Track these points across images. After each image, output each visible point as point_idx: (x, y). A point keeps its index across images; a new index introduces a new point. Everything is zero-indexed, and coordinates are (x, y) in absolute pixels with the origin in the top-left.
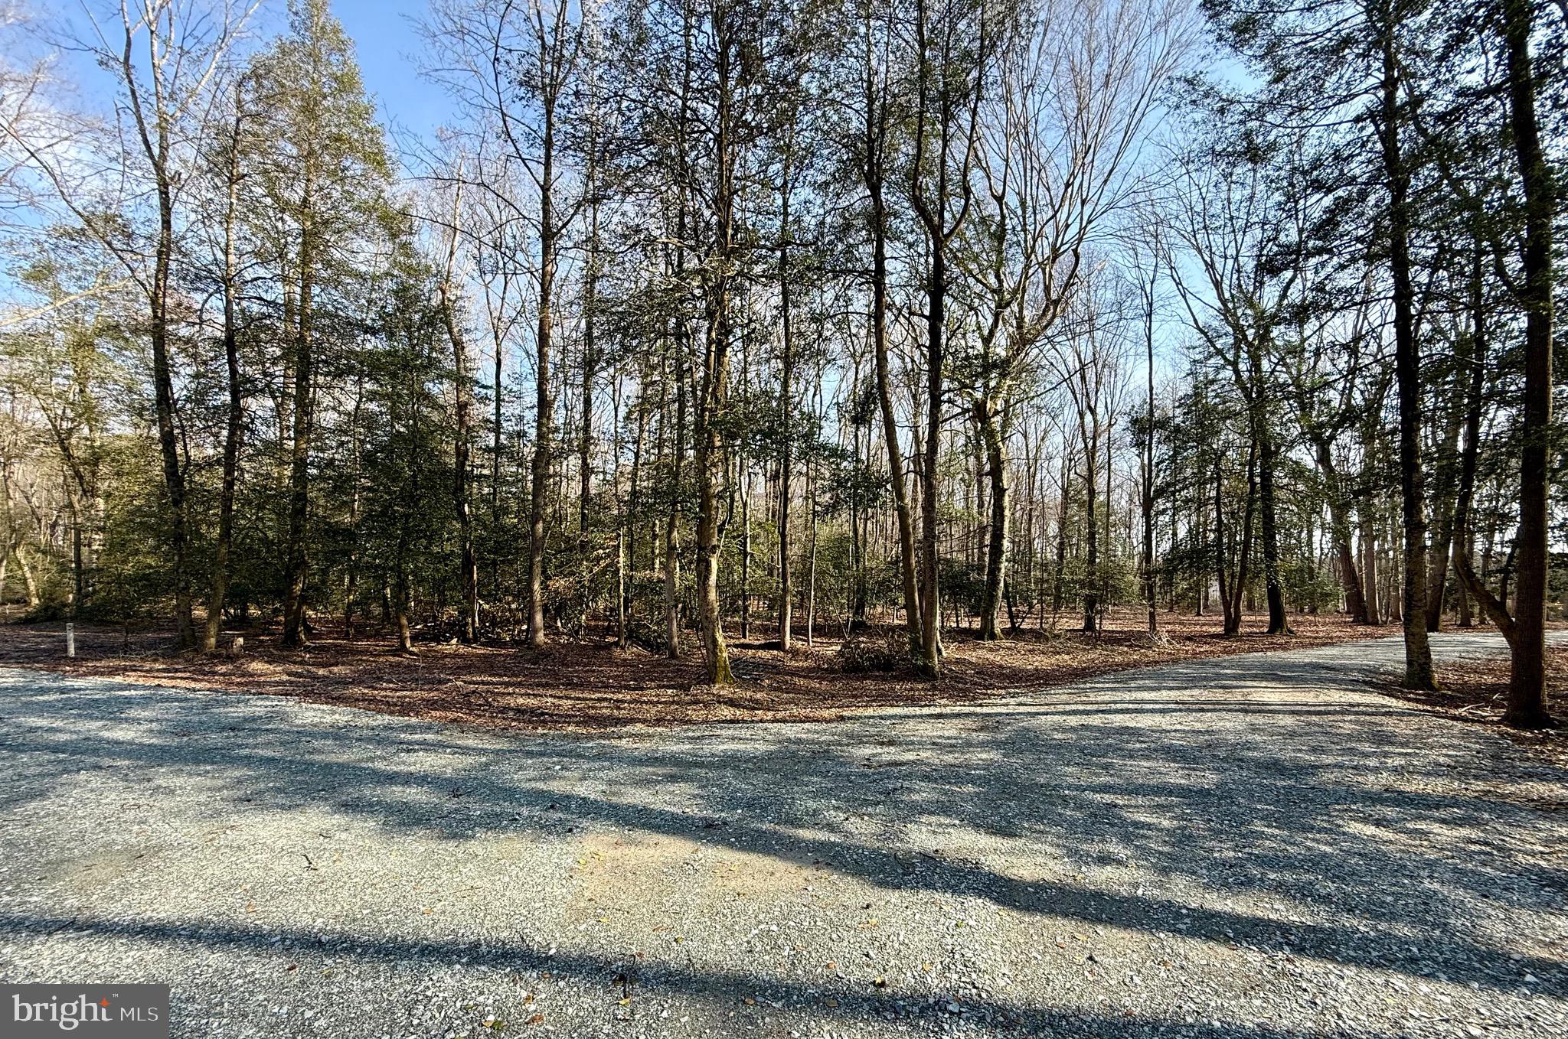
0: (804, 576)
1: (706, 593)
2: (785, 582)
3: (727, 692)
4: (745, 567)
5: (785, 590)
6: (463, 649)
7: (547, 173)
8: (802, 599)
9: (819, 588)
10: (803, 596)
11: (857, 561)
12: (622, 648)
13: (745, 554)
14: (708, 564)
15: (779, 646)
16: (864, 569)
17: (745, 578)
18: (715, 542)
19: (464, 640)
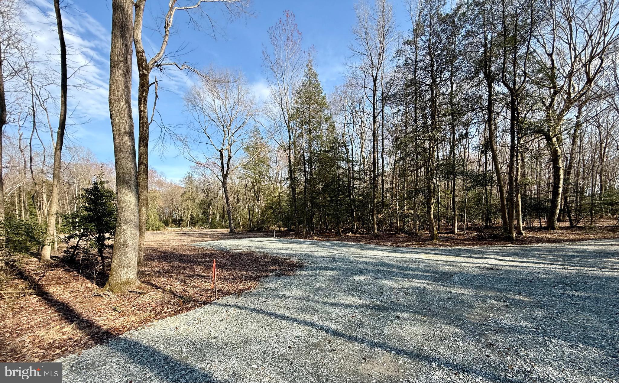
0: (462, 209)
1: (430, 216)
2: (455, 211)
3: (437, 242)
4: (439, 207)
5: (454, 214)
6: (353, 235)
7: (374, 100)
8: (462, 217)
9: (469, 213)
10: (462, 216)
11: (487, 202)
12: (399, 234)
13: (439, 203)
14: (431, 208)
15: (453, 233)
16: (491, 205)
17: (439, 211)
18: (432, 201)
19: (353, 233)
